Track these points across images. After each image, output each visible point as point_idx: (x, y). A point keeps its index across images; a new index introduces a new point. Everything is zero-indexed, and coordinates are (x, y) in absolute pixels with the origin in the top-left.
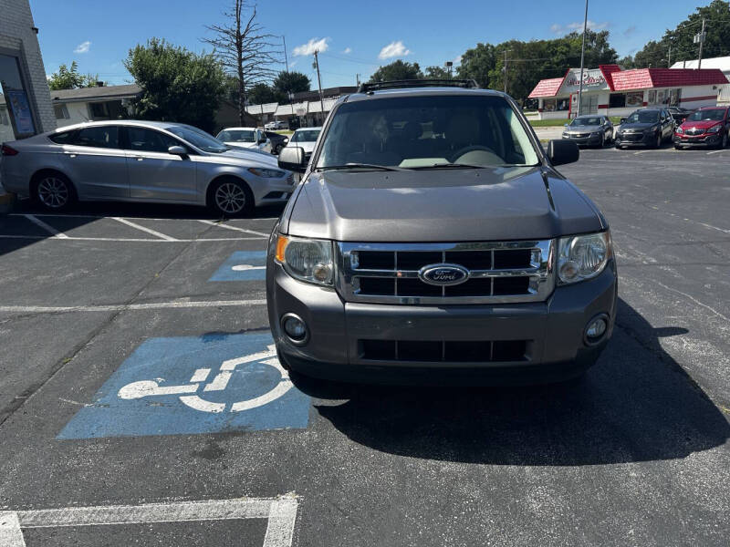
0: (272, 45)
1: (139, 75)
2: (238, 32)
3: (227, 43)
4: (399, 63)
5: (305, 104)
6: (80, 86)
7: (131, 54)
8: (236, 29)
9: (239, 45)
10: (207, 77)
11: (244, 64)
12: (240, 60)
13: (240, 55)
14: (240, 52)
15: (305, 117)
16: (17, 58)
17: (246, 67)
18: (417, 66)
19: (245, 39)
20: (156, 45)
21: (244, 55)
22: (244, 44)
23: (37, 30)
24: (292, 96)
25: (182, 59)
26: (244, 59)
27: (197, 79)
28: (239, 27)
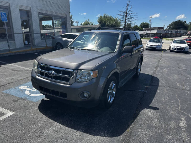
0: (135, 15)
1: (100, 22)
2: (127, 12)
3: (123, 15)
4: (179, 21)
5: (146, 31)
6: (89, 25)
7: (99, 18)
8: (126, 11)
9: (126, 16)
10: (115, 23)
11: (127, 20)
12: (126, 19)
13: (126, 18)
14: (126, 17)
15: (146, 35)
16: (65, 18)
17: (127, 21)
18: (185, 22)
19: (128, 14)
20: (105, 15)
21: (127, 18)
22: (127, 15)
23: (70, 13)
24: (144, 29)
25: (110, 19)
26: (127, 19)
27: (112, 24)
28: (127, 11)
